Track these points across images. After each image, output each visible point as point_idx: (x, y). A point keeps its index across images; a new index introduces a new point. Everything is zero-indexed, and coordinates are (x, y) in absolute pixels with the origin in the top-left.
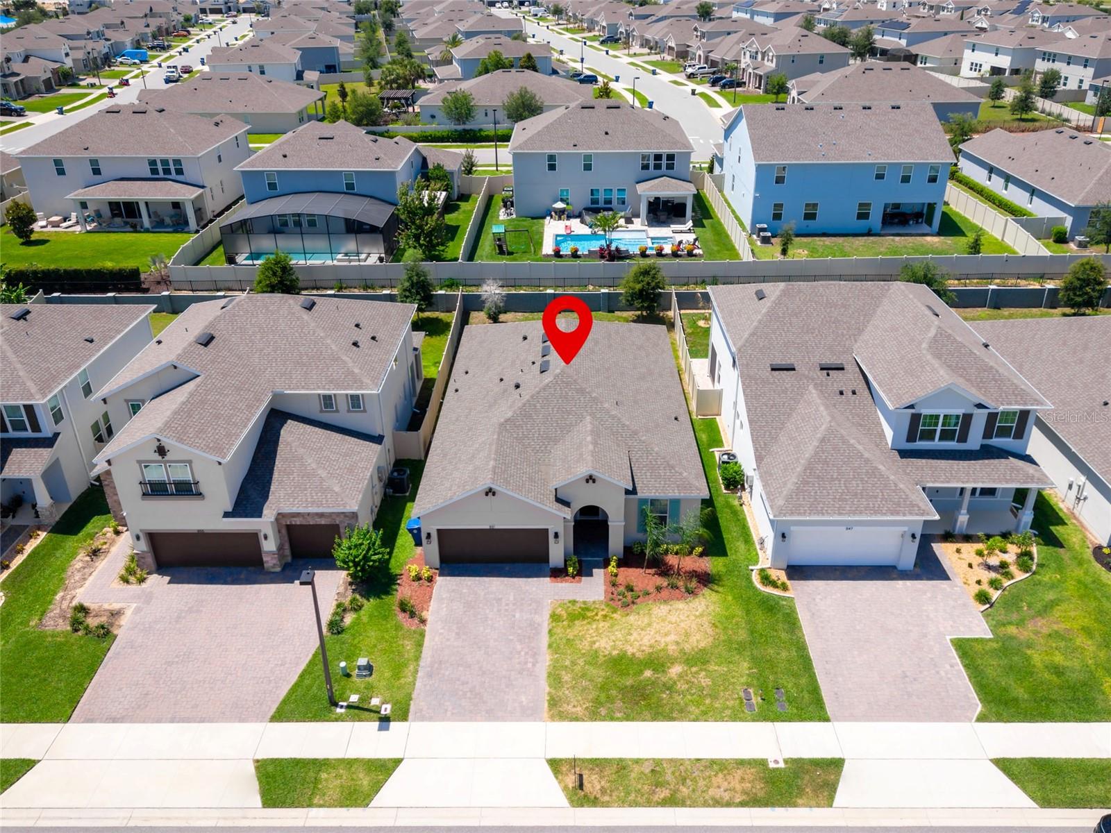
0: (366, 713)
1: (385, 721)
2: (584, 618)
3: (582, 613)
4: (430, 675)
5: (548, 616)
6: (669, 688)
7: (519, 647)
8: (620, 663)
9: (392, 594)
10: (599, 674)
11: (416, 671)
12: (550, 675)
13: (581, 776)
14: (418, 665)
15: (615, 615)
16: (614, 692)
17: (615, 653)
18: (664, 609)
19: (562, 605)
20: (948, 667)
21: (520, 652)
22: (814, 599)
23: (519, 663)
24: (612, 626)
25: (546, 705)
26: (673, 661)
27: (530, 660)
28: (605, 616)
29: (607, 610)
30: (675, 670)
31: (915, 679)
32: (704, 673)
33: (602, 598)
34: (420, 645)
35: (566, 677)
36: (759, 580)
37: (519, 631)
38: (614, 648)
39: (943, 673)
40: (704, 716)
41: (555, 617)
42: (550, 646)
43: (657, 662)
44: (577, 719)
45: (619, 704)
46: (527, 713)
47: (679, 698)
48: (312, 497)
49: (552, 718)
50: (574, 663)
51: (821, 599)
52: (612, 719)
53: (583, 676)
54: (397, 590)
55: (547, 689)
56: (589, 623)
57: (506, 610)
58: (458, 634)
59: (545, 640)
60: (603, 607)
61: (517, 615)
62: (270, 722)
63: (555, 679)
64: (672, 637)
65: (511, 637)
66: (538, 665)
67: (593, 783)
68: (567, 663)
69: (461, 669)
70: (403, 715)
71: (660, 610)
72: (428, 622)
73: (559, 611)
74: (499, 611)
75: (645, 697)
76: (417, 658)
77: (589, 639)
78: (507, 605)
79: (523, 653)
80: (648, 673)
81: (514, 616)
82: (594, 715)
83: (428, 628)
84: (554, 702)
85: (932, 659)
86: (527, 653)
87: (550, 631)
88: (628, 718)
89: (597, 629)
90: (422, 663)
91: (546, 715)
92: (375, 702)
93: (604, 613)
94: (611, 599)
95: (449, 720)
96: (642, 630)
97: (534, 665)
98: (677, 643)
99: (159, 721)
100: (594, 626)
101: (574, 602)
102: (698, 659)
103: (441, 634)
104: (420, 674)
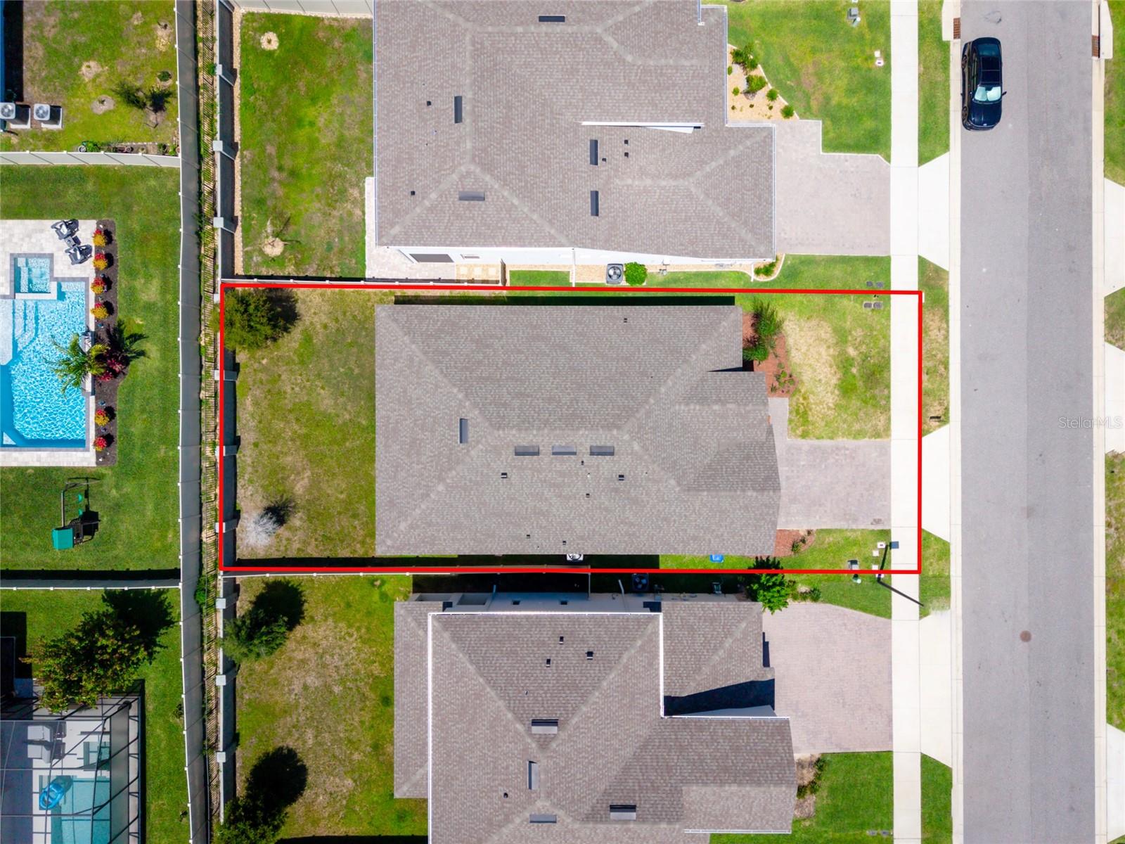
0: (887, 557)
1: (891, 545)
2: (805, 413)
3: (801, 418)
4: (855, 520)
5: (803, 440)
6: (866, 357)
7: (831, 461)
8: (846, 389)
9: (779, 562)
10: (855, 403)
11: (852, 530)
12: (855, 438)
13: (931, 418)
14: (847, 530)
15: (803, 391)
16: (868, 394)
17: (837, 392)
18: (793, 353)
19: (793, 430)
20: (847, 164)
21: (837, 461)
22: (785, 239)
23: (846, 459)
24: (813, 393)
25: (878, 440)
26: (843, 353)
27: (843, 452)
28: (804, 399)
29: (797, 396)
30: (852, 352)
31: (857, 190)
32: (853, 332)
33: (787, 399)
34: (829, 531)
35: (857, 427)
36: (765, 277)
37: (818, 461)
38: (832, 393)
39: (852, 169)
40: (887, 337)
41: (805, 435)
42: (832, 438)
43: (844, 364)
44: (889, 419)
45: (877, 392)
46: (885, 452)
47: (873, 353)
48: (751, 643)
49: (888, 435)
50: (845, 421)
51: (785, 234)
52: (889, 397)
53: (856, 415)
54: (775, 558)
55: (867, 439)
56: (810, 410)
57: (798, 472)
58: (820, 505)
59: (826, 442)
60: (795, 399)
61: (802, 463)
62: (890, 617)
63: (859, 434)
64: (823, 350)
65: (823, 466)
66: (847, 446)
67: (935, 410)
68: (845, 426)
69: (850, 500)
70: (886, 533)
71: (796, 357)
72: (809, 529)
73: (799, 432)
74: (798, 477)
75: (873, 374)
76: (841, 531)
77: (826, 410)
78: (792, 471)
79: (837, 457)
80: (854, 370)
81: (803, 466)
82: (886, 409)
83: (814, 528)
84: (877, 435)
85: (841, 172)
86: (837, 454)
87: (818, 438)
88: (888, 387)
89: (816, 404)
90: (846, 527)
91: (885, 440)
92: (876, 553)
93: (801, 399)
94: (786, 392)
95: (890, 503)
96: (815, 371)
97: (847, 449)
98: (829, 347)
99: (891, 691)
100: (814, 406)
101: (790, 421)
102: (842, 336)
103: (820, 518)
104: (854, 527)
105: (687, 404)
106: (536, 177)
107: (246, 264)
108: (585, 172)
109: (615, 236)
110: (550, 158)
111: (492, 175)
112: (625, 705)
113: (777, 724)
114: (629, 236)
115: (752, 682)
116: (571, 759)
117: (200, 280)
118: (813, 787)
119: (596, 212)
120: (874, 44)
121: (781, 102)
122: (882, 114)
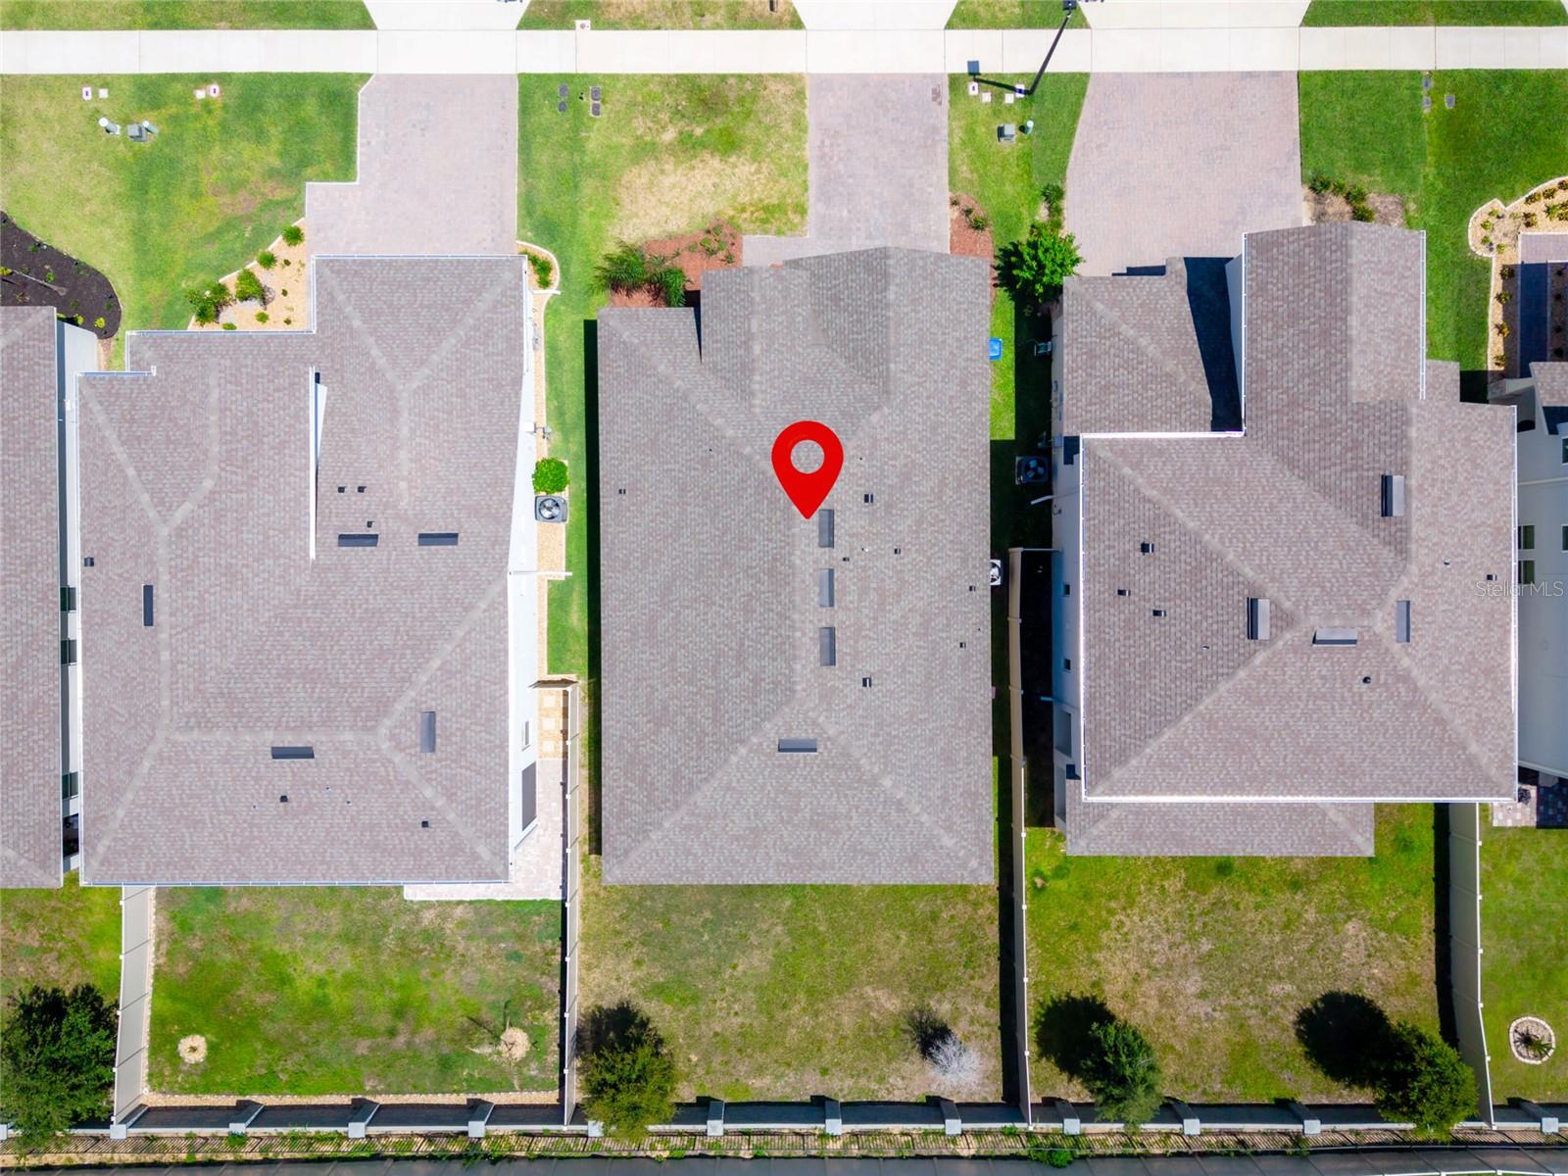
0: (992, 80)
1: (974, 72)
2: (766, 209)
3: (772, 215)
4: (935, 130)
5: (809, 212)
6: (678, 113)
7: (841, 167)
8: (728, 144)
9: (1000, 250)
10: (750, 130)
11: (950, 134)
12: (805, 131)
13: (772, 9)
14: (950, 144)
15: (731, 213)
16: (736, 109)
17: (733, 159)
18: (672, 227)
19: (793, 228)
20: (373, 143)
21: (840, 159)
22: (493, 240)
23: (839, 145)
24: (735, 197)
25: (808, 94)
26: (670, 149)
27: (827, 150)
28: (743, 210)
29: (740, 221)
30: (669, 135)
31: (414, 126)
32: (639, 133)
33: (745, 238)
34: (953, 172)
35: (787, 127)
36: (552, 272)
37: (841, 189)
38: (734, 166)
39: (382, 133)
40: (646, 80)
41: (801, 210)
42: (806, 168)
43: (688, 147)
44: (775, 76)
45: (732, 96)
46: (826, 83)
47: (670, 101)
48: (1128, 293)
49: (801, 77)
50: (779, 146)
51: (484, 240)
52: (740, 76)
53: (768, 128)
54: (995, 257)
55: (806, 112)
56: (761, 200)
57: (858, 221)
58: (912, 186)
59: (812, 176)
60: (744, 226)
61: (845, 213)
62: (1087, 75)
63: (799, 123)
64: (667, 181)
65: (851, 181)
66: (818, 143)
68: (786, 146)
69: (902, 138)
70: (955, 81)
71: (678, 224)
72: (948, 203)
73: (796, 219)
74: (867, 220)
75: (704, 102)
76: (951, 153)
77: (762, 176)
78: (858, 229)
79: (836, 159)
80: (699, 131)
81: (849, 212)
82: (759, 80)
83: (948, 195)
84: (800, 94)
85: (386, 153)
86: (831, 159)
87: (806, 190)
88: (723, 78)
89: (752, 192)
90: (946, 145)
91: (808, 82)
92: (987, 97)
93: (745, 215)
94: (734, 239)
95: (907, 75)
96: (700, 193)
97: (823, 142)
98: (662, 172)
99: (1204, 74)
100: (756, 196)
101: (779, 232)
102: (644, 151)
103: (931, 186)
104: (946, 131)
105: (752, 394)
106: (398, 631)
107: (544, 1086)
108: (389, 554)
109: (489, 507)
110: (366, 611)
111: (395, 701)
112: (1225, 493)
113: (1254, 252)
114: (489, 485)
115: (1190, 293)
116: (1309, 577)
117: (568, 1158)
118: (1354, 197)
119: (451, 538)
120: (186, 100)
121: (278, 246)
122: (294, 87)
